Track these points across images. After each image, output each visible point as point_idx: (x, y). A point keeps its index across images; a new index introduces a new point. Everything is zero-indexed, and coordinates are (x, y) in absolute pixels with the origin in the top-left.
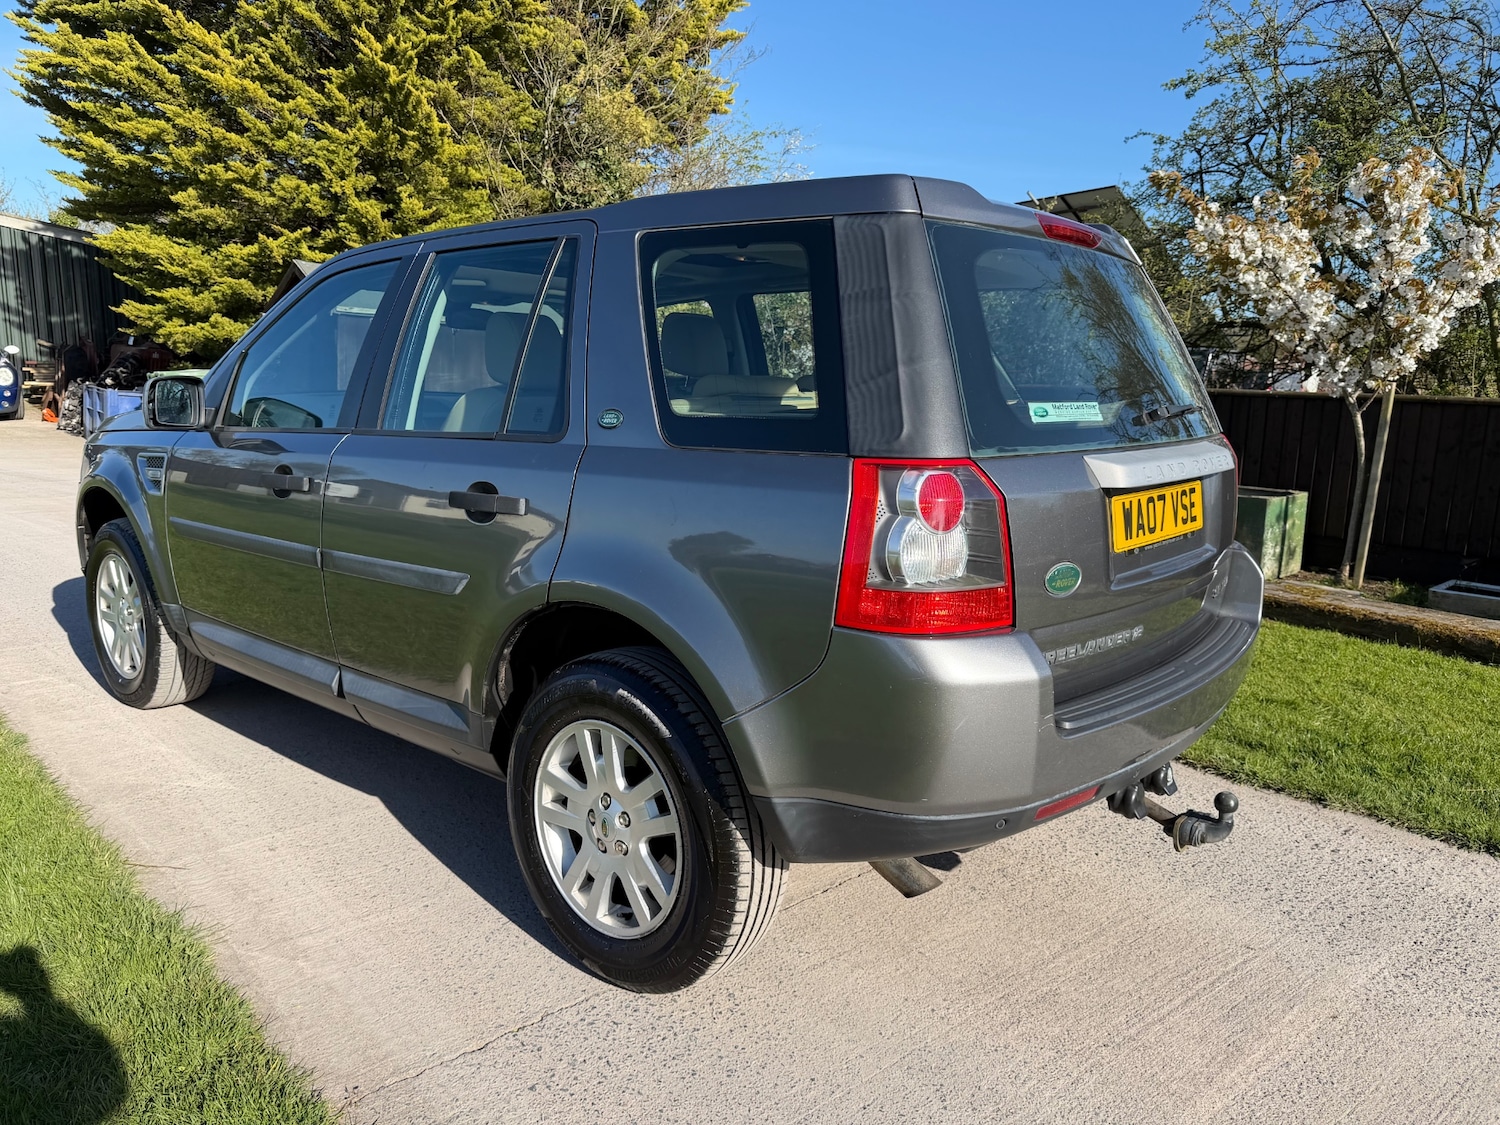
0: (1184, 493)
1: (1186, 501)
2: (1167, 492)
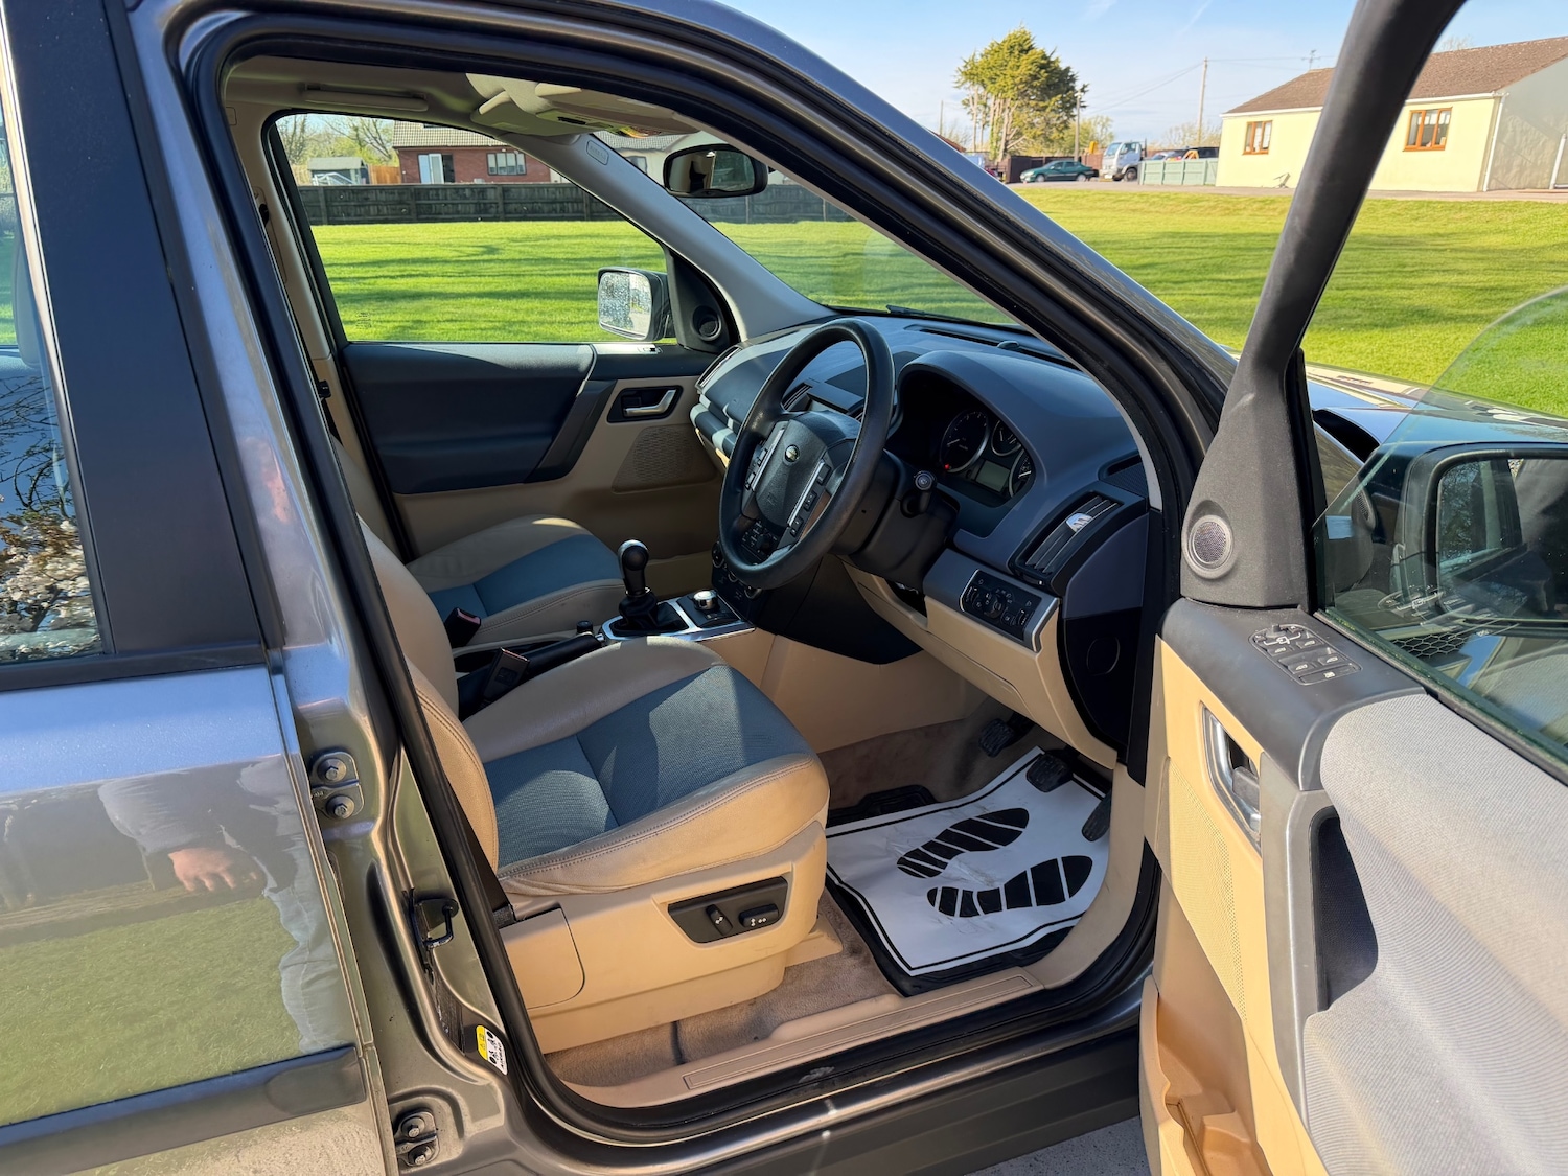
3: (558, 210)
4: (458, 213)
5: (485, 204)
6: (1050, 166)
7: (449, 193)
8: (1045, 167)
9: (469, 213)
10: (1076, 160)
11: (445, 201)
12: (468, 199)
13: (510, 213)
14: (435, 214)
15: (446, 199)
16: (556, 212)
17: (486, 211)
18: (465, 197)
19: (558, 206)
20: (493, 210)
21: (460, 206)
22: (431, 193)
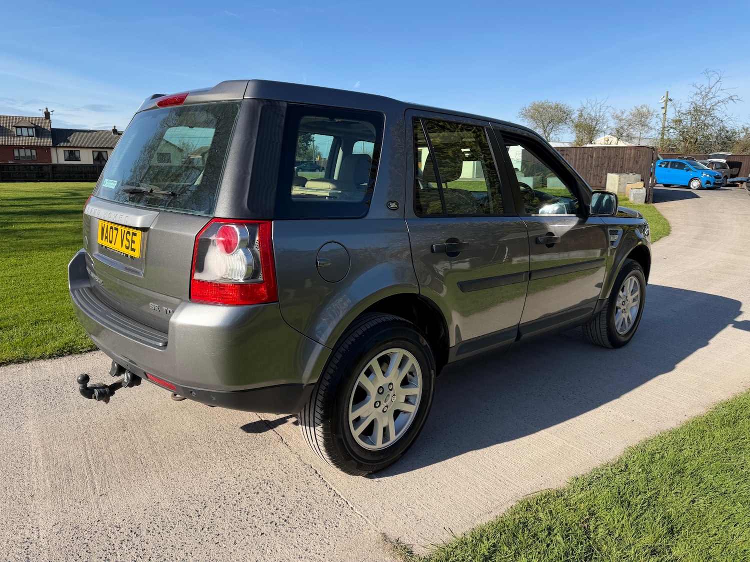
0: (128, 233)
1: (129, 237)
2: (120, 228)
3: (84, 177)
4: (26, 177)
5: (42, 173)
6: (304, 165)
7: (21, 168)
8: (302, 165)
9: (33, 178)
10: (314, 163)
11: (19, 172)
12: (32, 171)
13: (56, 178)
14: (13, 178)
15: (19, 170)
16: (82, 178)
17: (43, 177)
18: (31, 170)
19: (83, 175)
20: (47, 176)
21: (27, 174)
22: (10, 167)
